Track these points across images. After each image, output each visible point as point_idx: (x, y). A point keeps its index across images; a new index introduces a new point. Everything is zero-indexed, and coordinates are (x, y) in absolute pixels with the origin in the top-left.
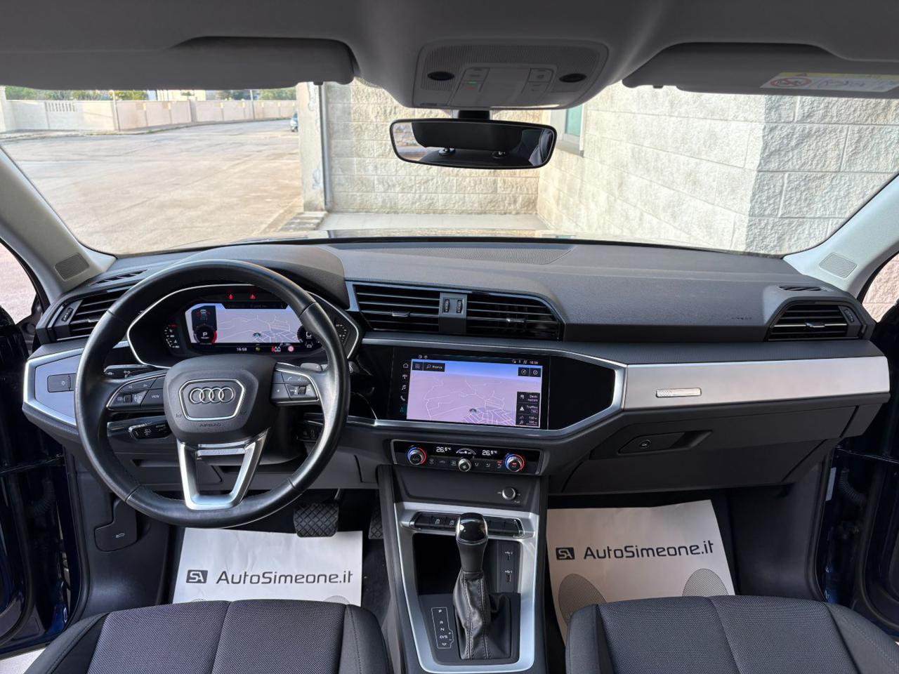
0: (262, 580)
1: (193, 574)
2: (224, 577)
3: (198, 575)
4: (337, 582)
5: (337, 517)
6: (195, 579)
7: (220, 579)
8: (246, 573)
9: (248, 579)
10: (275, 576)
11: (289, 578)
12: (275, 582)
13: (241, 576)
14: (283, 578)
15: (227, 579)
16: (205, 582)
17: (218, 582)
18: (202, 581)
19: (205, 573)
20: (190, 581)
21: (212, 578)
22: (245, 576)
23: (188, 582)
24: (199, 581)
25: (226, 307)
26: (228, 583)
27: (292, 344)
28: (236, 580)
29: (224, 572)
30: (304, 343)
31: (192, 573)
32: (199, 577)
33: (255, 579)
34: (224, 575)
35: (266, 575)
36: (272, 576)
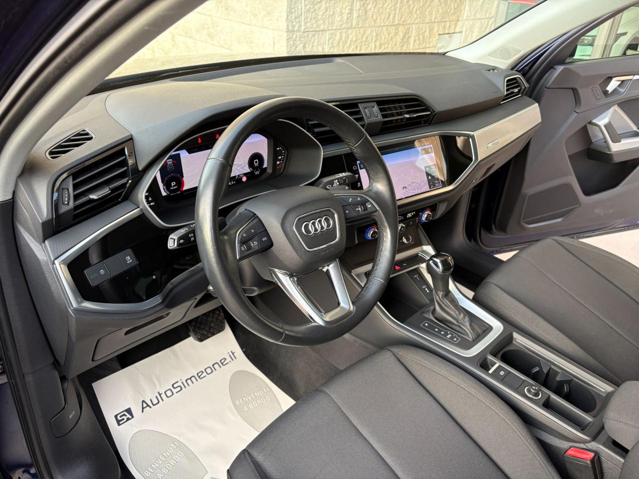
0: (175, 391)
1: (121, 417)
2: (145, 405)
3: (124, 415)
4: (228, 363)
5: (222, 314)
6: (123, 419)
7: (143, 408)
8: (159, 393)
9: (163, 396)
10: (182, 382)
11: (193, 379)
12: (185, 387)
13: (156, 397)
14: (189, 381)
15: (148, 405)
16: (133, 417)
17: (143, 412)
18: (130, 417)
19: (129, 411)
20: (121, 423)
21: (136, 411)
22: (160, 395)
23: (119, 425)
24: (128, 419)
25: (190, 152)
26: (150, 407)
27: (245, 174)
28: (155, 402)
29: (143, 401)
30: (253, 171)
31: (118, 417)
32: (126, 416)
33: (169, 393)
34: (144, 404)
35: (175, 386)
36: (180, 384)
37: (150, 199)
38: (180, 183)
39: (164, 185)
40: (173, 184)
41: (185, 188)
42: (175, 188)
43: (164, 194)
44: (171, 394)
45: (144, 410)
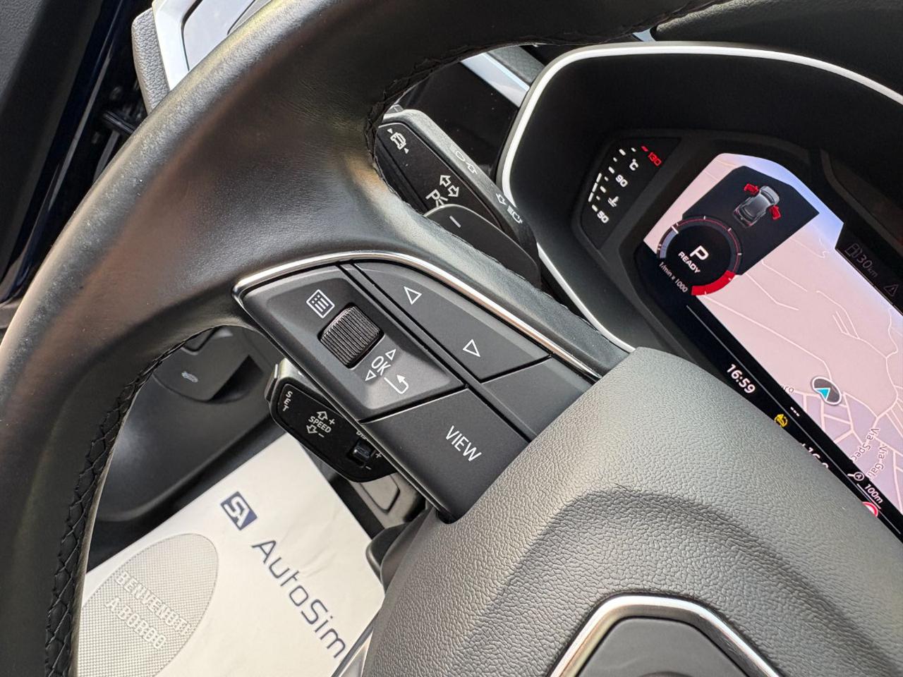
0: (306, 608)
1: (238, 504)
2: (267, 548)
3: (242, 510)
6: (234, 510)
7: (260, 546)
8: (297, 572)
9: (292, 584)
10: (326, 622)
11: (338, 646)
12: (317, 631)
13: (288, 570)
15: (268, 555)
16: (240, 529)
17: (254, 547)
18: (240, 523)
19: (251, 517)
20: (227, 507)
21: (254, 532)
22: (293, 576)
23: (223, 505)
24: (235, 520)
26: (265, 562)
28: (278, 569)
29: (274, 543)
31: (237, 499)
32: (241, 514)
33: (299, 596)
34: (270, 545)
35: (317, 606)
36: (323, 617)
37: (613, 202)
38: (715, 275)
39: (679, 226)
40: (701, 252)
41: (706, 299)
42: (692, 266)
43: (653, 240)
44: (298, 602)
45: (258, 549)
